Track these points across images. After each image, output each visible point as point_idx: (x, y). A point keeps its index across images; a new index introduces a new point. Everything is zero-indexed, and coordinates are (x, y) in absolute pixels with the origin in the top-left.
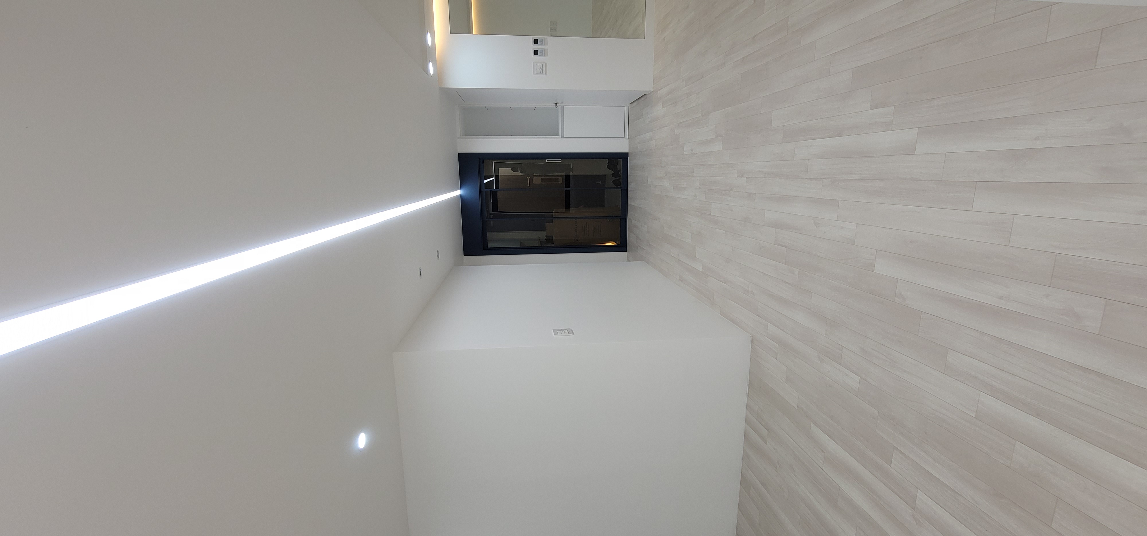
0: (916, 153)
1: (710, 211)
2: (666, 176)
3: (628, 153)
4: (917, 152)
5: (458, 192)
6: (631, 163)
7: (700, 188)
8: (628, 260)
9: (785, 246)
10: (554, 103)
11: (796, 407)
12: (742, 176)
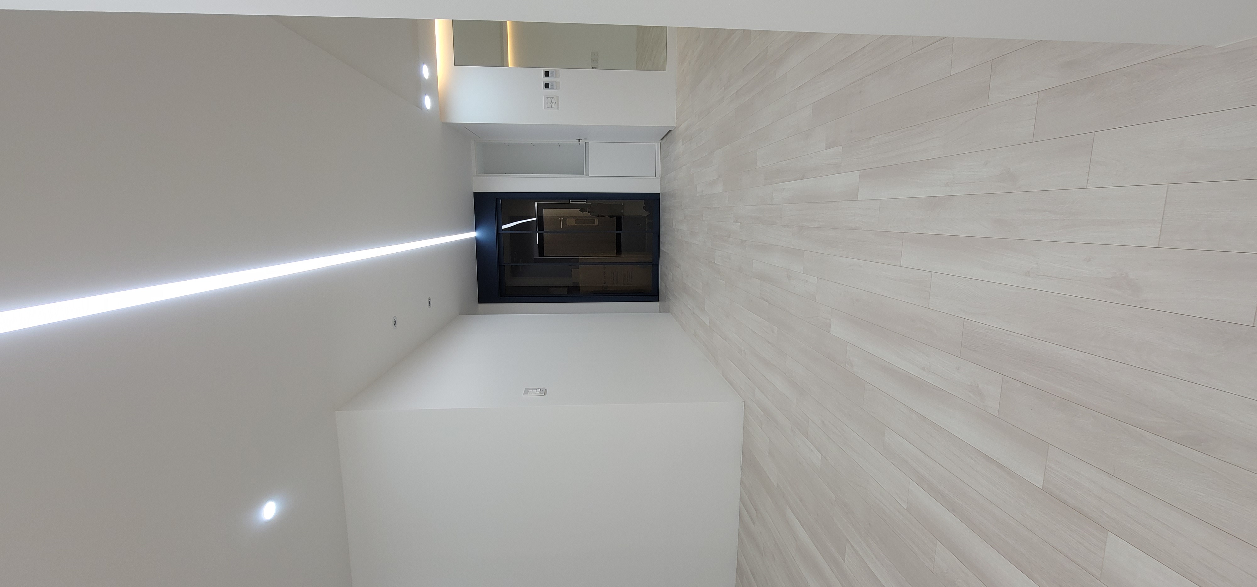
0: (858, 199)
1: (715, 259)
2: (685, 219)
3: (660, 193)
4: (860, 198)
5: (473, 234)
6: (663, 203)
7: (707, 233)
8: (660, 312)
9: (767, 301)
10: (577, 139)
11: (776, 485)
12: (737, 221)
